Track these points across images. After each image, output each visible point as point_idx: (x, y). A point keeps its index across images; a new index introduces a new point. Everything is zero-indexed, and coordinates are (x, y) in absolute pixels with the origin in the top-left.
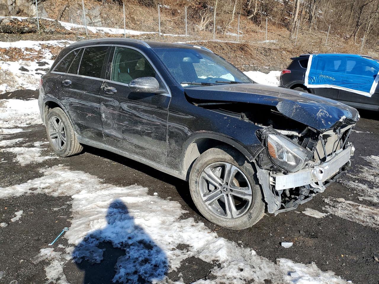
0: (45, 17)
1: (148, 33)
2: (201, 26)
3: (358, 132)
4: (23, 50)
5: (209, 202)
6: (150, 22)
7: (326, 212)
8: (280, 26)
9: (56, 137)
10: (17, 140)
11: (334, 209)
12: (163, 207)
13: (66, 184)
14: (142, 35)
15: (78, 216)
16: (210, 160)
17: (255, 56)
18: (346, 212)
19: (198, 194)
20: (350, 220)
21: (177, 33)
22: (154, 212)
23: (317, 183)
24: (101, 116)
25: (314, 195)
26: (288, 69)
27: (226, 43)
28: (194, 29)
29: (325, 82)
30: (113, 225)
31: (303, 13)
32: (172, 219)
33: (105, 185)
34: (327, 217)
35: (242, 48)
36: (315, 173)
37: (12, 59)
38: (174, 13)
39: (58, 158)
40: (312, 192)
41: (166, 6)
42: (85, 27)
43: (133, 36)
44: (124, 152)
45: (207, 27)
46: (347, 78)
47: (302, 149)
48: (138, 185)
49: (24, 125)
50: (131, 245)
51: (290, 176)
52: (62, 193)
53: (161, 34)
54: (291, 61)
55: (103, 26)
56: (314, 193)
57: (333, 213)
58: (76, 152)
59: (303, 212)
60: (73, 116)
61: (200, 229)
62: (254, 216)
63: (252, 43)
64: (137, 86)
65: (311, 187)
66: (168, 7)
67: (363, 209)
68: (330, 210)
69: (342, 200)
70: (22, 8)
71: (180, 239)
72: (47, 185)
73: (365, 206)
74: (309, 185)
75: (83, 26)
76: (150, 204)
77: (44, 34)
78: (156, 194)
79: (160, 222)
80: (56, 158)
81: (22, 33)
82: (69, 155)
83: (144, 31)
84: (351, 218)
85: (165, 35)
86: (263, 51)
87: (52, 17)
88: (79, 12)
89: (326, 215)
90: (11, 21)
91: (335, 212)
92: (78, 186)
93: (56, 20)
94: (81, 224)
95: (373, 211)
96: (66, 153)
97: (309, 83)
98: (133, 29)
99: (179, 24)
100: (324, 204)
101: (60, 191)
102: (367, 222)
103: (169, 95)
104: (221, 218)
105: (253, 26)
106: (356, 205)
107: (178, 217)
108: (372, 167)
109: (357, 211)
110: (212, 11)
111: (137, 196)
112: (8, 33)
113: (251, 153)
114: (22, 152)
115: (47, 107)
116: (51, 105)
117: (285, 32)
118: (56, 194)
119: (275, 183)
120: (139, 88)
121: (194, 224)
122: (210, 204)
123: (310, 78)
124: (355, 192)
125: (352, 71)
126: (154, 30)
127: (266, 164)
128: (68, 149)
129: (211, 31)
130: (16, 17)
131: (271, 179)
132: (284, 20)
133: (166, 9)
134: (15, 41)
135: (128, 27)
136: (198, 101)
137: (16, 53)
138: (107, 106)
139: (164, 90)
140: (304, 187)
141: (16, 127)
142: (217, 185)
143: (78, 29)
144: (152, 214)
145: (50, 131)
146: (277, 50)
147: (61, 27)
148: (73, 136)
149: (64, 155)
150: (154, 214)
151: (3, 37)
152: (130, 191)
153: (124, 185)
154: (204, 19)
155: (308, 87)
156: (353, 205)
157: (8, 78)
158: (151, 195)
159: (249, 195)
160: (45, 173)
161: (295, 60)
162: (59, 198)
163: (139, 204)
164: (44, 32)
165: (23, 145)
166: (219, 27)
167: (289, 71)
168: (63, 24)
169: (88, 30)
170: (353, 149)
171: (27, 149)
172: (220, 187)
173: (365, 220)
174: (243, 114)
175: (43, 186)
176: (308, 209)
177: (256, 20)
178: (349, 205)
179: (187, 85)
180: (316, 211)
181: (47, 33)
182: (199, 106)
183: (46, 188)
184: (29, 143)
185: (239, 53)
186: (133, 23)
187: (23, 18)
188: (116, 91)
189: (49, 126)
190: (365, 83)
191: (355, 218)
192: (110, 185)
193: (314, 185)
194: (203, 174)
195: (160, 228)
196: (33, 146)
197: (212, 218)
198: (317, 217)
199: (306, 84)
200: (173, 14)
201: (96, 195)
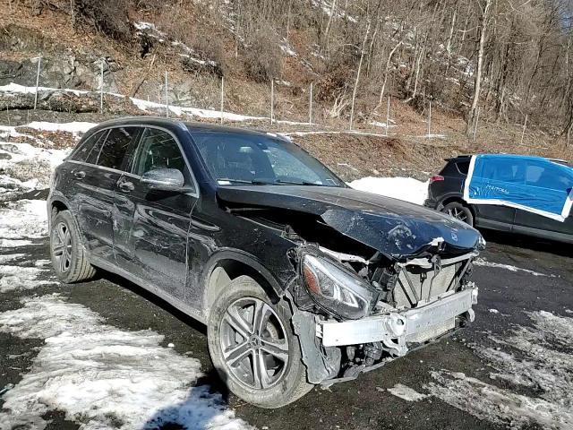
0: (113, 92)
1: (255, 118)
2: (334, 112)
3: (536, 274)
4: (75, 134)
5: (232, 361)
6: (260, 104)
7: (427, 392)
8: (453, 115)
9: (61, 254)
10: (14, 256)
11: (441, 388)
12: (170, 366)
13: (47, 321)
14: (246, 121)
15: (38, 369)
16: (235, 294)
17: (410, 156)
18: (459, 395)
19: (218, 347)
20: (461, 408)
21: (296, 120)
22: (152, 371)
23: (395, 341)
24: (112, 223)
25: (390, 359)
26: (441, 174)
27: (368, 137)
28: (323, 115)
29: (494, 197)
30: (80, 386)
31: (489, 97)
32: (177, 384)
33: (103, 326)
34: (425, 400)
35: (390, 143)
36: (390, 323)
37: (58, 146)
38: (296, 92)
39: (58, 283)
40: (385, 354)
41: (285, 83)
42: (166, 106)
43: (234, 122)
44: (137, 278)
45: (342, 114)
46: (527, 191)
47: (359, 283)
48: (153, 330)
49: (38, 236)
50: (93, 418)
51: (346, 325)
52: (35, 334)
53: (273, 120)
54: (446, 163)
55: (193, 106)
56: (390, 356)
57: (437, 395)
58: (84, 277)
59: (389, 390)
60: (82, 222)
61: (211, 403)
62: (289, 386)
63: (406, 137)
64: (151, 180)
65: (384, 346)
66: (288, 84)
67: (490, 392)
68: (434, 390)
69: (462, 375)
70: (83, 79)
71: (173, 416)
72: (20, 321)
73: (495, 387)
74: (382, 342)
75: (162, 106)
76: (153, 359)
77: (108, 114)
78: (171, 345)
79: (155, 387)
80: (55, 284)
81: (78, 112)
82: (74, 280)
83: (250, 115)
84: (464, 405)
85: (279, 122)
86: (422, 150)
87: (123, 92)
88: (161, 86)
89: (425, 396)
90: (65, 96)
91: (440, 393)
92: (63, 325)
93: (127, 97)
94: (34, 381)
95: (503, 397)
96: (70, 277)
97: (470, 197)
98: (234, 112)
99: (302, 109)
100: (428, 378)
101: (32, 331)
102: (486, 413)
103: (197, 195)
104: (247, 389)
105: (411, 113)
106: (479, 386)
107: (186, 382)
108: (535, 328)
109: (477, 395)
110: (350, 90)
111: (140, 346)
112: (59, 111)
113: (281, 283)
114: (13, 273)
115: (55, 209)
116: (59, 206)
117: (459, 123)
118: (24, 335)
119: (322, 335)
120: (152, 184)
121: (207, 394)
122: (233, 365)
123: (472, 189)
124: (489, 365)
125: (537, 182)
126: (264, 114)
127: (304, 302)
128: (72, 272)
129: (348, 119)
130: (71, 91)
131: (318, 328)
132: (459, 107)
133: (284, 86)
134: (66, 122)
135: (227, 109)
136: (232, 205)
137: (65, 138)
138: (120, 209)
139: (190, 188)
140: (372, 344)
141: (25, 238)
142: (245, 335)
143: (156, 109)
144: (147, 374)
145: (54, 244)
146: (444, 149)
147: (132, 104)
148: (80, 251)
149: (66, 281)
150: (151, 374)
151: (50, 116)
152: (135, 337)
153: (132, 329)
154: (339, 101)
155: (468, 202)
156: (474, 385)
157: (42, 171)
158: (163, 347)
159: (285, 352)
160: (26, 305)
161: (451, 162)
162: (27, 340)
163: (137, 358)
164: (108, 111)
165: (20, 264)
166: (360, 114)
167: (442, 178)
168: (135, 101)
169: (169, 110)
170: (475, 292)
171: (20, 269)
172: (248, 338)
173: (484, 410)
174: (288, 226)
175: (13, 322)
176: (399, 385)
177: (416, 105)
178: (468, 384)
179: (228, 183)
180: (411, 390)
181: (112, 113)
182: (232, 212)
183: (17, 325)
184: (29, 261)
185: (385, 151)
186: (235, 103)
187: (82, 92)
188: (133, 188)
189: (54, 237)
190: (554, 201)
191: (470, 405)
192: (111, 327)
193: (389, 343)
194: (227, 317)
195: (150, 397)
196: (32, 265)
197: (235, 387)
198: (407, 398)
199: (466, 197)
200: (295, 94)
201: (80, 340)
